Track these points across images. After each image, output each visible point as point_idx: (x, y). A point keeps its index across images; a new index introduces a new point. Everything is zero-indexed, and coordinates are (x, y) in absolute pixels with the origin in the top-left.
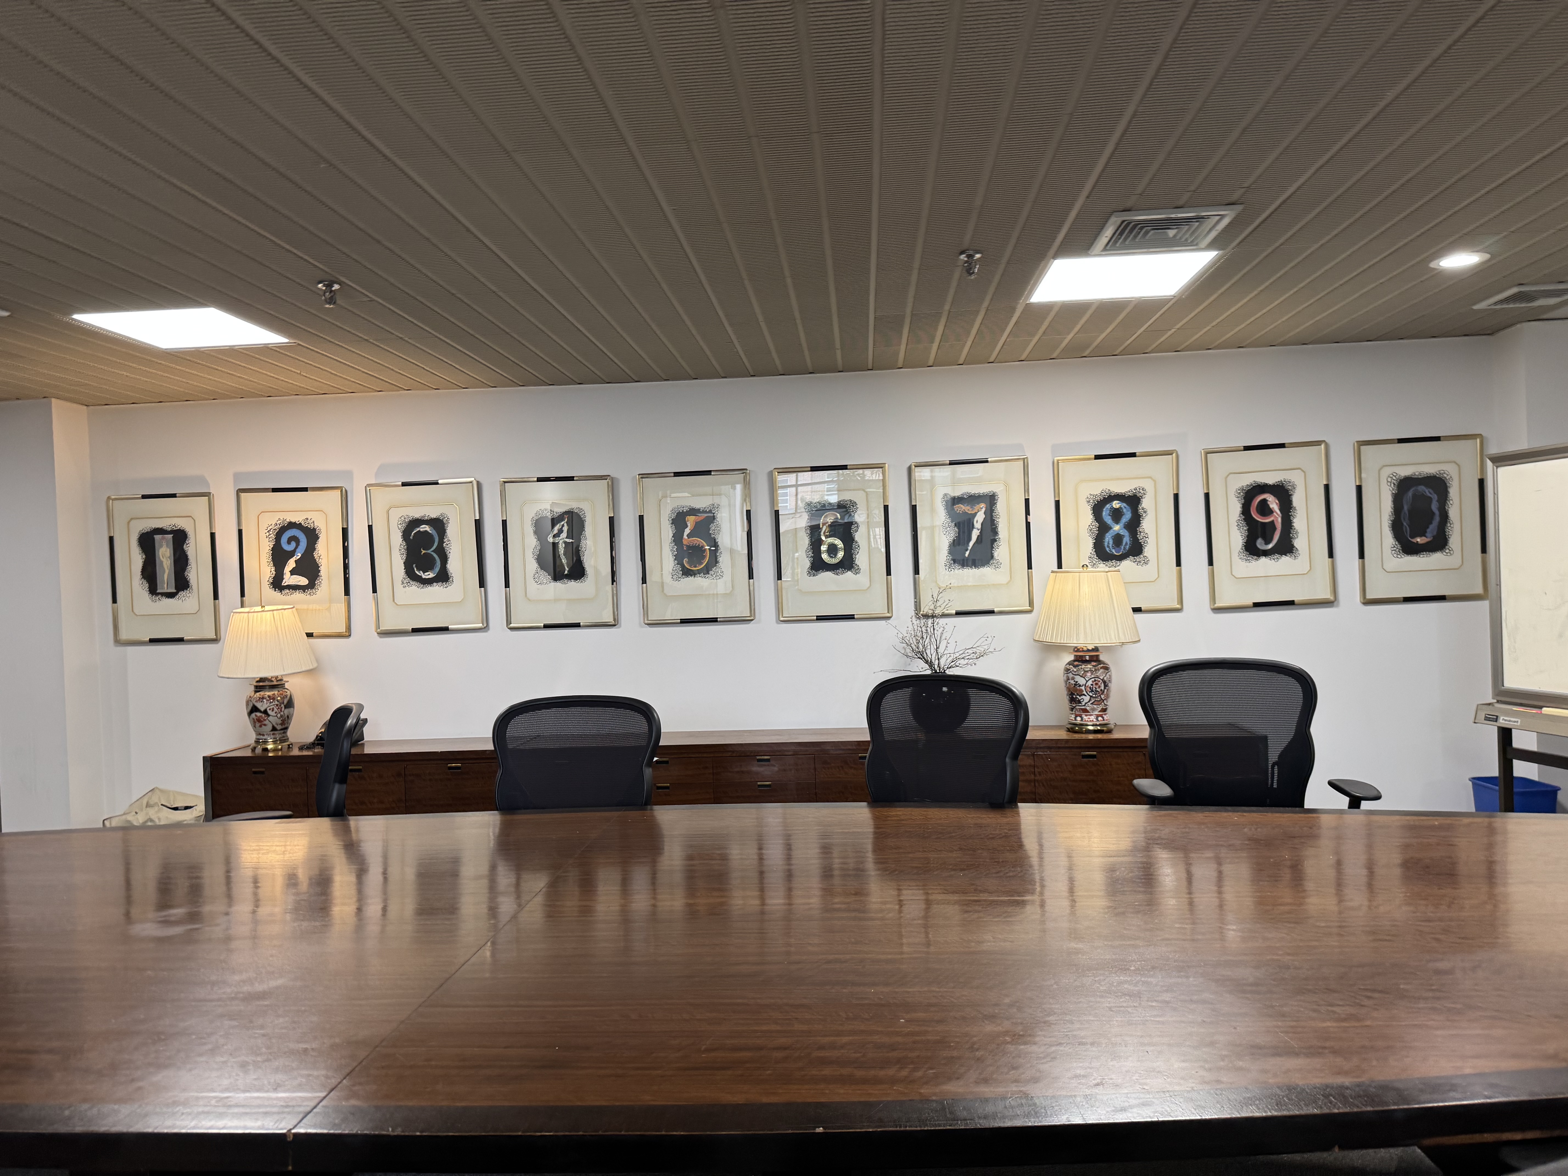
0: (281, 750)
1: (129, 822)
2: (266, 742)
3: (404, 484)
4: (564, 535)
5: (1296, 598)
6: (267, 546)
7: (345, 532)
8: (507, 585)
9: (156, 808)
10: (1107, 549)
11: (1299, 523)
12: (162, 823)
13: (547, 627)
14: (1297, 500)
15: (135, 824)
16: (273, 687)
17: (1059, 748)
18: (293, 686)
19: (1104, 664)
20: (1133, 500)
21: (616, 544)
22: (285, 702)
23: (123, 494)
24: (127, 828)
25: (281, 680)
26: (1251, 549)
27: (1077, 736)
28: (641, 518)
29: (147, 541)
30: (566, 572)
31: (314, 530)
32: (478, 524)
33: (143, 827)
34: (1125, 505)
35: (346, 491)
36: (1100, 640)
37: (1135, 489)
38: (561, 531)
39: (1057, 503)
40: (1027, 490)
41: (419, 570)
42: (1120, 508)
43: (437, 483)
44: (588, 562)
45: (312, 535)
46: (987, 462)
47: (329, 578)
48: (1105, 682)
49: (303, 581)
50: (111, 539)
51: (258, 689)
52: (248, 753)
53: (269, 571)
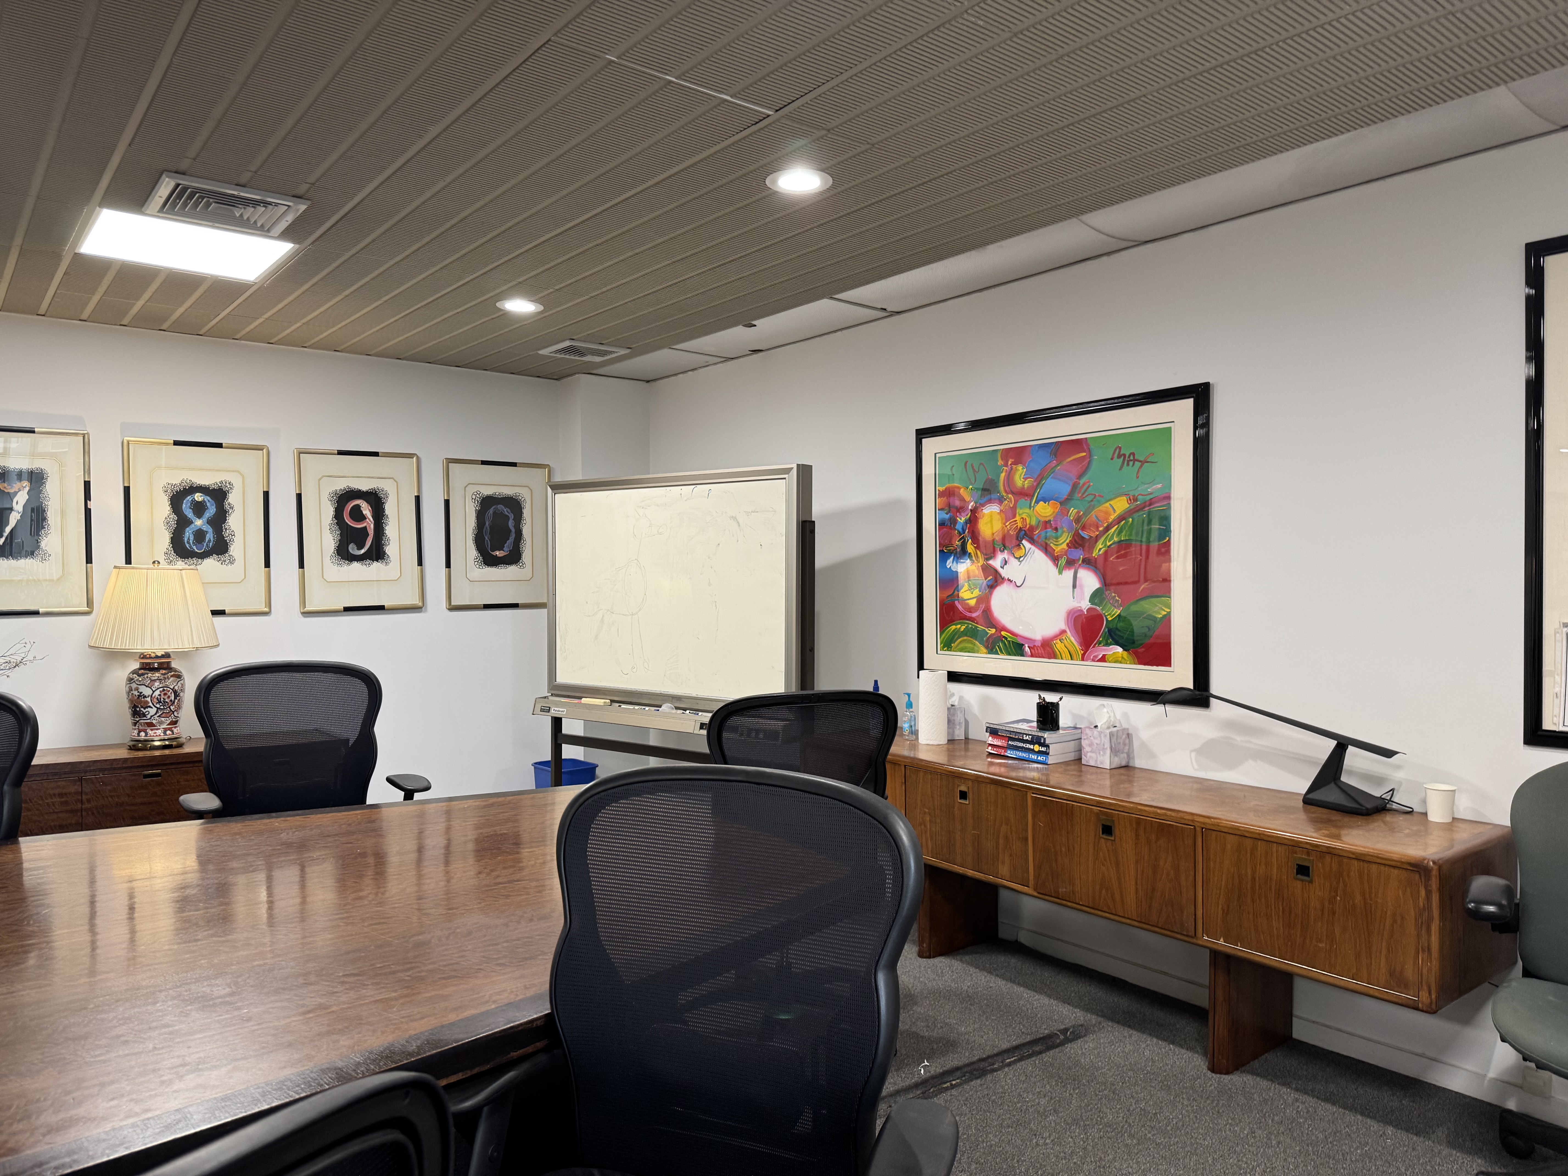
5: (387, 604)
10: (187, 546)
11: (390, 530)
14: (390, 508)
17: (115, 769)
19: (176, 671)
20: (219, 494)
26: (343, 554)
27: (140, 754)
34: (209, 498)
36: (169, 646)
37: (221, 482)
39: (127, 490)
40: (87, 470)
42: (204, 501)
46: (33, 432)
48: (175, 692)
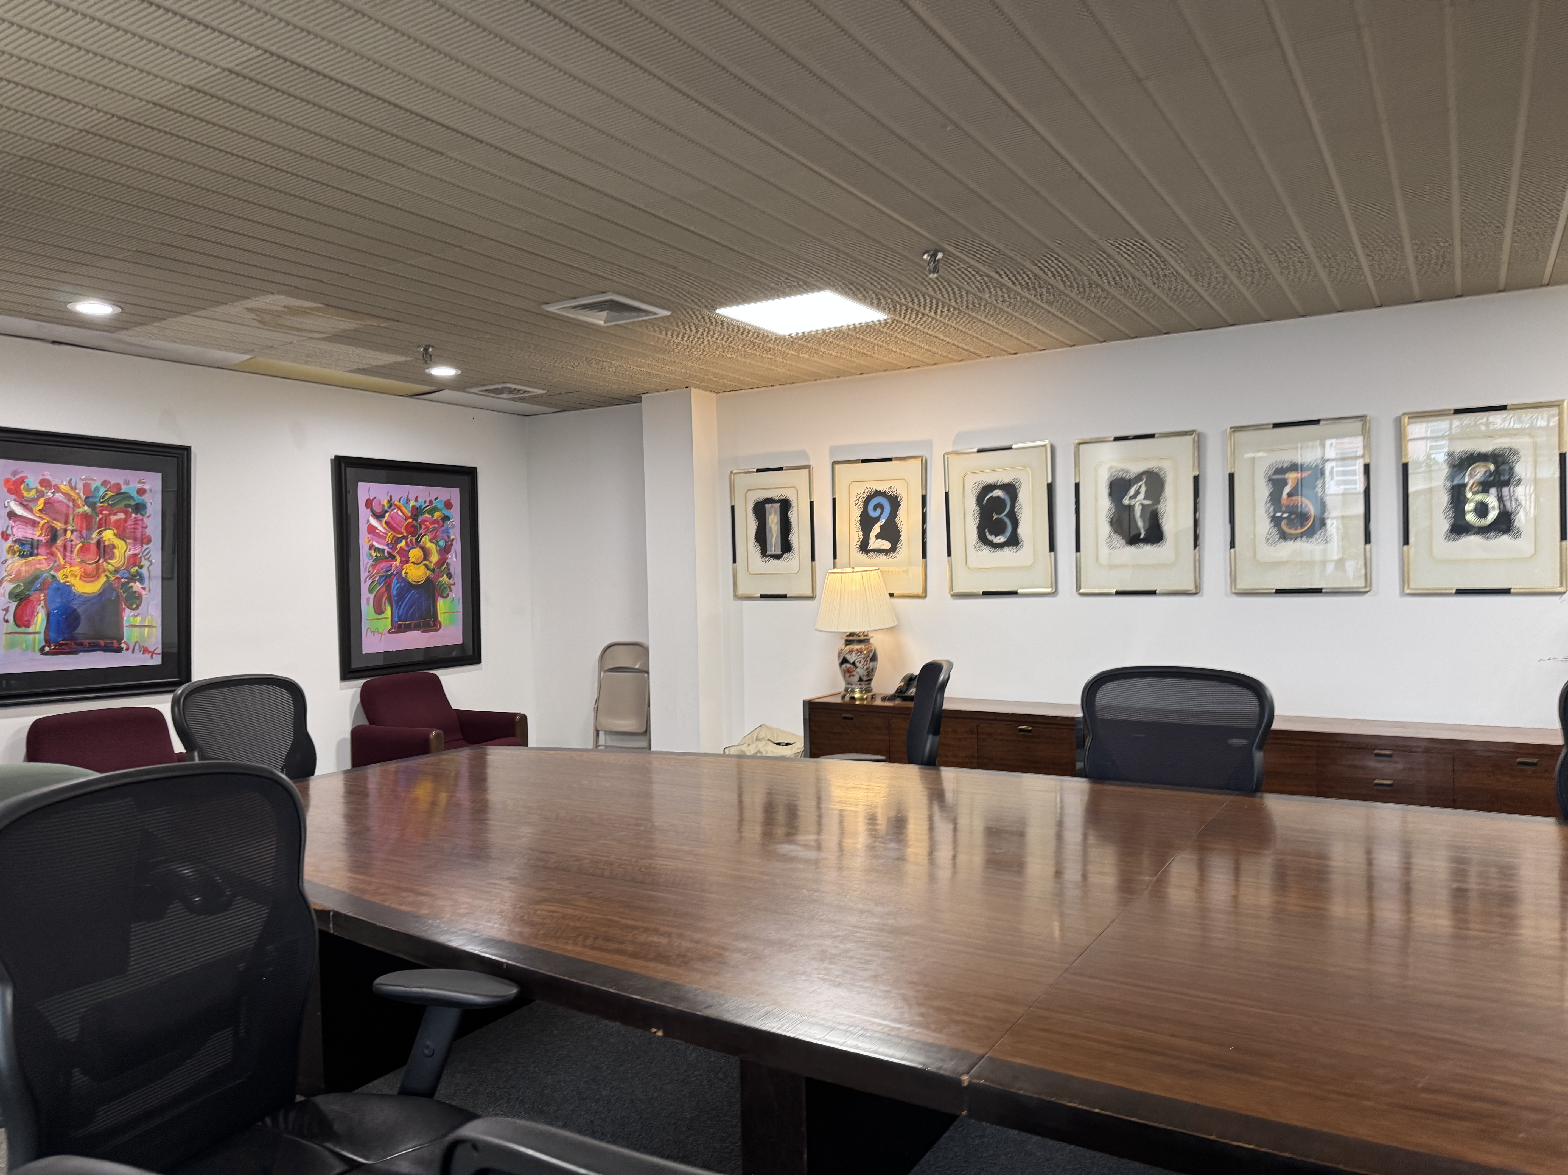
0: (866, 699)
1: (742, 751)
2: (853, 691)
3: (979, 451)
4: (1141, 496)
6: (856, 512)
7: (924, 498)
8: (1078, 549)
9: (763, 743)
12: (769, 755)
13: (1119, 593)
15: (748, 754)
16: (860, 642)
18: (878, 642)
21: (1200, 506)
22: (871, 655)
23: (744, 468)
24: (741, 756)
25: (867, 635)
28: (1231, 477)
29: (760, 510)
30: (1142, 536)
31: (897, 497)
32: (1051, 488)
33: (754, 757)
35: (926, 461)
38: (1137, 493)
41: (991, 534)
43: (1010, 448)
44: (1168, 525)
45: (895, 502)
47: (908, 542)
49: (886, 545)
50: (733, 508)
51: (848, 642)
52: (838, 700)
53: (857, 536)
